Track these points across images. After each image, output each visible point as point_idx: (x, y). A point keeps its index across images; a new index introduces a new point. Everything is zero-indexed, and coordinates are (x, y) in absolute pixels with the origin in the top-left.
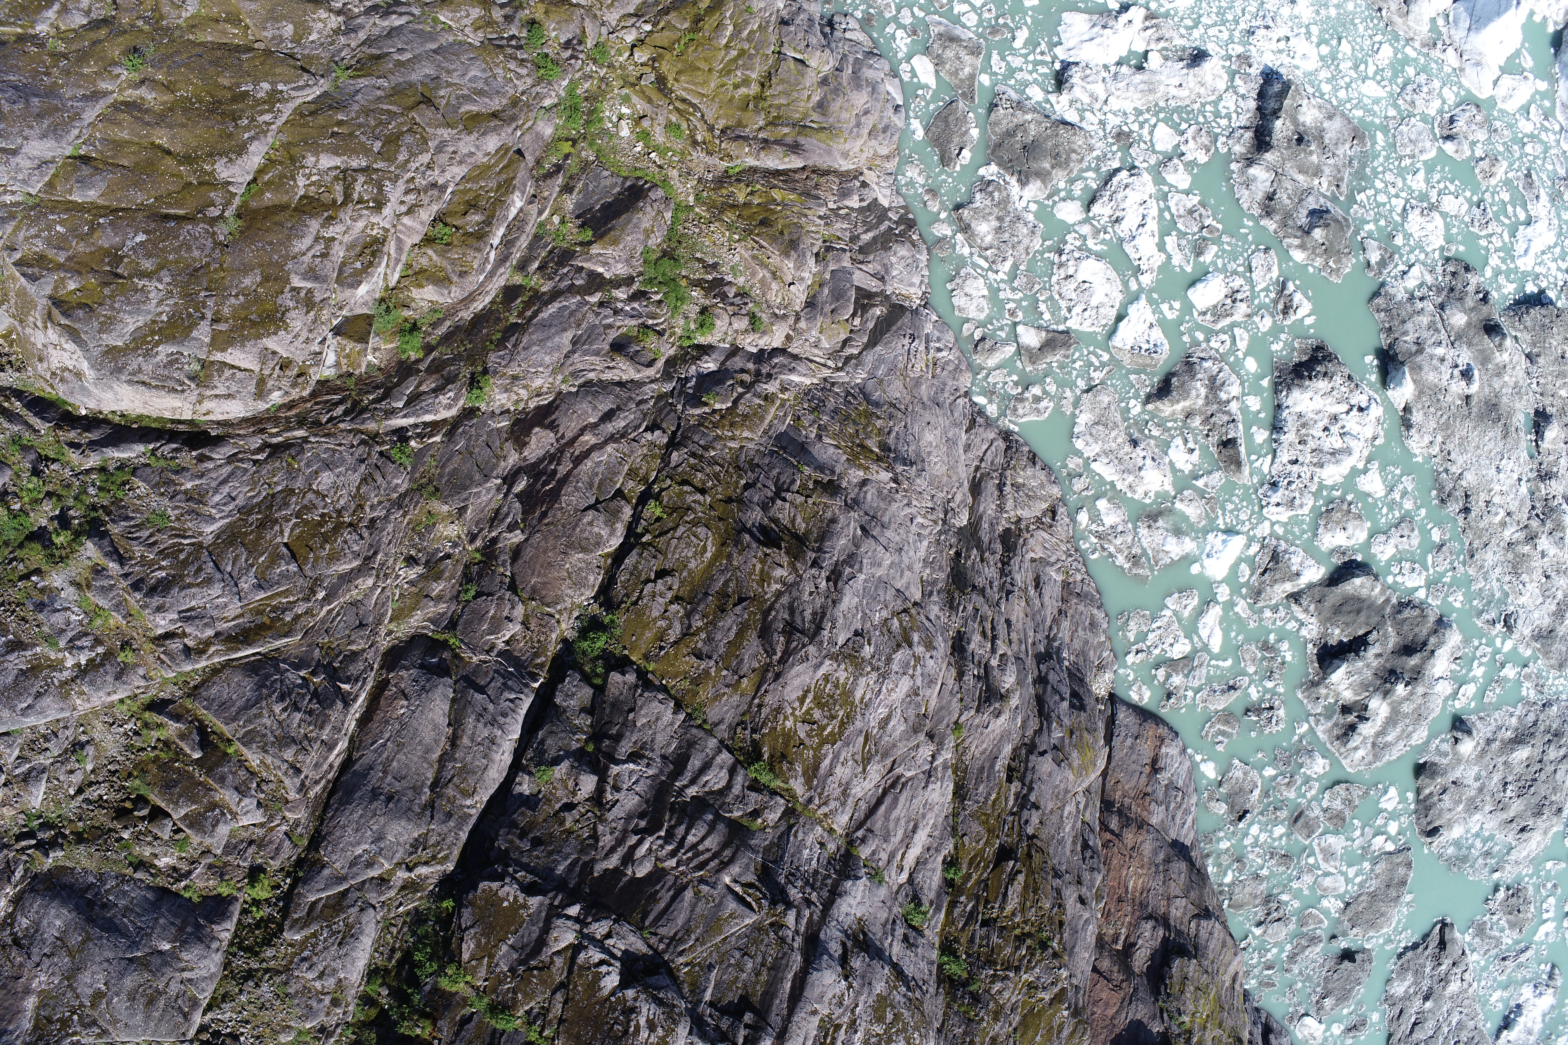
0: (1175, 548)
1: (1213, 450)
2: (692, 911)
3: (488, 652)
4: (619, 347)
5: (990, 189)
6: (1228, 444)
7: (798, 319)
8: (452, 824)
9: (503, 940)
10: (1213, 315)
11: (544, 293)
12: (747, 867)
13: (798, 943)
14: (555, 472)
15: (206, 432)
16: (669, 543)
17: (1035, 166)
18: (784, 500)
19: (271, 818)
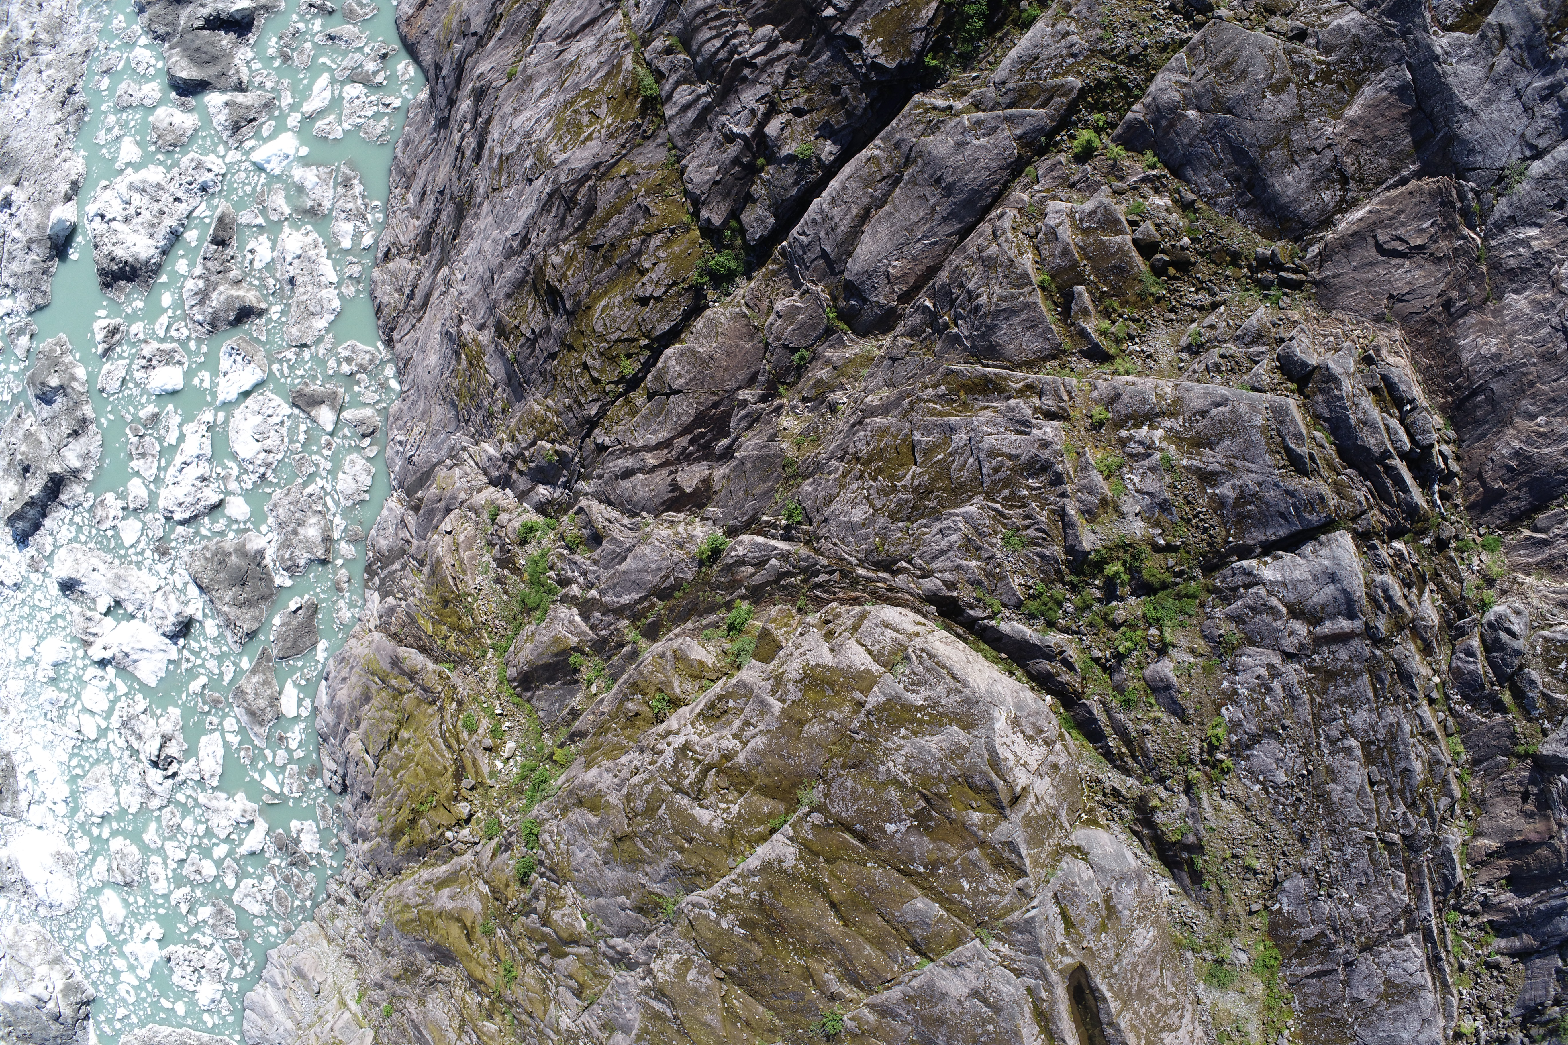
0: (309, 177)
1: (234, 243)
3: (807, 291)
4: (596, 539)
5: (289, 563)
6: (220, 242)
7: (462, 502)
8: (899, 137)
10: (173, 357)
11: (628, 618)
14: (691, 442)
15: (941, 614)
16: (629, 329)
17: (243, 564)
18: (533, 331)
19: (1043, 201)
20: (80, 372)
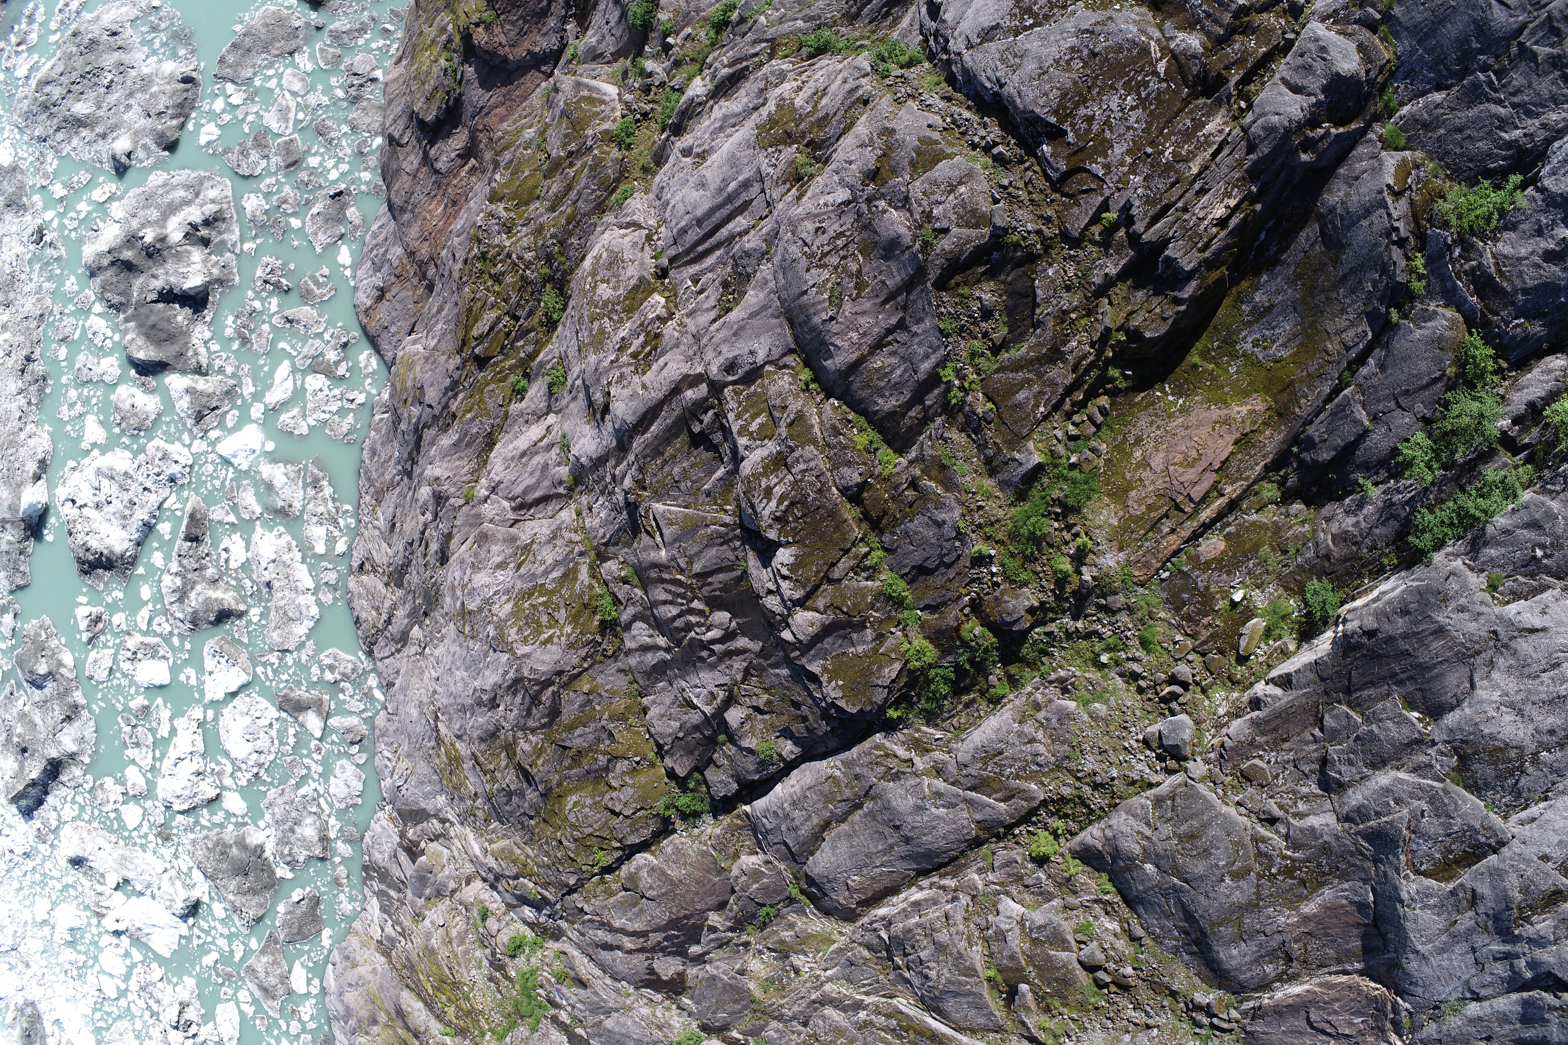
1: (208, 541)
2: (701, 552)
3: (771, 863)
6: (193, 538)
7: (453, 893)
8: (858, 770)
9: (856, 655)
12: (645, 549)
13: (631, 457)
14: (666, 940)
16: (600, 829)
17: (244, 856)
18: (508, 786)
19: (996, 894)
20: (67, 658)
